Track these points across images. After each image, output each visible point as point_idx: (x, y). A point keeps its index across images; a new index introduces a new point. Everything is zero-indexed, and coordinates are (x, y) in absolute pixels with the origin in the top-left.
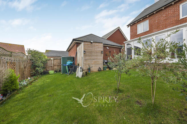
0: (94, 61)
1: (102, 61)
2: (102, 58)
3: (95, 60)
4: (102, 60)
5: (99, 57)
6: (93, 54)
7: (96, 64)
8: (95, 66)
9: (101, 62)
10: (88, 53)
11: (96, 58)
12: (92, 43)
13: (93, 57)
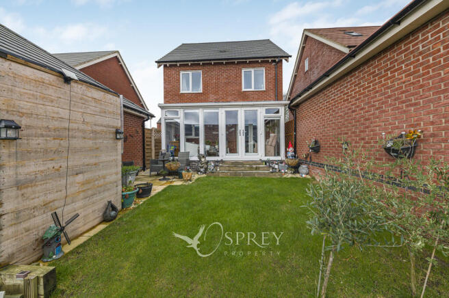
0: (80, 178)
1: (117, 174)
2: (120, 158)
3: (87, 176)
4: (120, 169)
5: (104, 158)
6: (76, 143)
7: (90, 192)
8: (85, 206)
9: (113, 178)
10: (40, 140)
11: (93, 161)
12: (68, 80)
13: (76, 161)
